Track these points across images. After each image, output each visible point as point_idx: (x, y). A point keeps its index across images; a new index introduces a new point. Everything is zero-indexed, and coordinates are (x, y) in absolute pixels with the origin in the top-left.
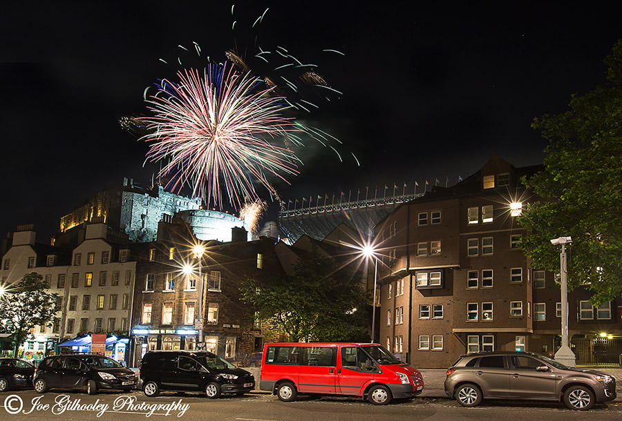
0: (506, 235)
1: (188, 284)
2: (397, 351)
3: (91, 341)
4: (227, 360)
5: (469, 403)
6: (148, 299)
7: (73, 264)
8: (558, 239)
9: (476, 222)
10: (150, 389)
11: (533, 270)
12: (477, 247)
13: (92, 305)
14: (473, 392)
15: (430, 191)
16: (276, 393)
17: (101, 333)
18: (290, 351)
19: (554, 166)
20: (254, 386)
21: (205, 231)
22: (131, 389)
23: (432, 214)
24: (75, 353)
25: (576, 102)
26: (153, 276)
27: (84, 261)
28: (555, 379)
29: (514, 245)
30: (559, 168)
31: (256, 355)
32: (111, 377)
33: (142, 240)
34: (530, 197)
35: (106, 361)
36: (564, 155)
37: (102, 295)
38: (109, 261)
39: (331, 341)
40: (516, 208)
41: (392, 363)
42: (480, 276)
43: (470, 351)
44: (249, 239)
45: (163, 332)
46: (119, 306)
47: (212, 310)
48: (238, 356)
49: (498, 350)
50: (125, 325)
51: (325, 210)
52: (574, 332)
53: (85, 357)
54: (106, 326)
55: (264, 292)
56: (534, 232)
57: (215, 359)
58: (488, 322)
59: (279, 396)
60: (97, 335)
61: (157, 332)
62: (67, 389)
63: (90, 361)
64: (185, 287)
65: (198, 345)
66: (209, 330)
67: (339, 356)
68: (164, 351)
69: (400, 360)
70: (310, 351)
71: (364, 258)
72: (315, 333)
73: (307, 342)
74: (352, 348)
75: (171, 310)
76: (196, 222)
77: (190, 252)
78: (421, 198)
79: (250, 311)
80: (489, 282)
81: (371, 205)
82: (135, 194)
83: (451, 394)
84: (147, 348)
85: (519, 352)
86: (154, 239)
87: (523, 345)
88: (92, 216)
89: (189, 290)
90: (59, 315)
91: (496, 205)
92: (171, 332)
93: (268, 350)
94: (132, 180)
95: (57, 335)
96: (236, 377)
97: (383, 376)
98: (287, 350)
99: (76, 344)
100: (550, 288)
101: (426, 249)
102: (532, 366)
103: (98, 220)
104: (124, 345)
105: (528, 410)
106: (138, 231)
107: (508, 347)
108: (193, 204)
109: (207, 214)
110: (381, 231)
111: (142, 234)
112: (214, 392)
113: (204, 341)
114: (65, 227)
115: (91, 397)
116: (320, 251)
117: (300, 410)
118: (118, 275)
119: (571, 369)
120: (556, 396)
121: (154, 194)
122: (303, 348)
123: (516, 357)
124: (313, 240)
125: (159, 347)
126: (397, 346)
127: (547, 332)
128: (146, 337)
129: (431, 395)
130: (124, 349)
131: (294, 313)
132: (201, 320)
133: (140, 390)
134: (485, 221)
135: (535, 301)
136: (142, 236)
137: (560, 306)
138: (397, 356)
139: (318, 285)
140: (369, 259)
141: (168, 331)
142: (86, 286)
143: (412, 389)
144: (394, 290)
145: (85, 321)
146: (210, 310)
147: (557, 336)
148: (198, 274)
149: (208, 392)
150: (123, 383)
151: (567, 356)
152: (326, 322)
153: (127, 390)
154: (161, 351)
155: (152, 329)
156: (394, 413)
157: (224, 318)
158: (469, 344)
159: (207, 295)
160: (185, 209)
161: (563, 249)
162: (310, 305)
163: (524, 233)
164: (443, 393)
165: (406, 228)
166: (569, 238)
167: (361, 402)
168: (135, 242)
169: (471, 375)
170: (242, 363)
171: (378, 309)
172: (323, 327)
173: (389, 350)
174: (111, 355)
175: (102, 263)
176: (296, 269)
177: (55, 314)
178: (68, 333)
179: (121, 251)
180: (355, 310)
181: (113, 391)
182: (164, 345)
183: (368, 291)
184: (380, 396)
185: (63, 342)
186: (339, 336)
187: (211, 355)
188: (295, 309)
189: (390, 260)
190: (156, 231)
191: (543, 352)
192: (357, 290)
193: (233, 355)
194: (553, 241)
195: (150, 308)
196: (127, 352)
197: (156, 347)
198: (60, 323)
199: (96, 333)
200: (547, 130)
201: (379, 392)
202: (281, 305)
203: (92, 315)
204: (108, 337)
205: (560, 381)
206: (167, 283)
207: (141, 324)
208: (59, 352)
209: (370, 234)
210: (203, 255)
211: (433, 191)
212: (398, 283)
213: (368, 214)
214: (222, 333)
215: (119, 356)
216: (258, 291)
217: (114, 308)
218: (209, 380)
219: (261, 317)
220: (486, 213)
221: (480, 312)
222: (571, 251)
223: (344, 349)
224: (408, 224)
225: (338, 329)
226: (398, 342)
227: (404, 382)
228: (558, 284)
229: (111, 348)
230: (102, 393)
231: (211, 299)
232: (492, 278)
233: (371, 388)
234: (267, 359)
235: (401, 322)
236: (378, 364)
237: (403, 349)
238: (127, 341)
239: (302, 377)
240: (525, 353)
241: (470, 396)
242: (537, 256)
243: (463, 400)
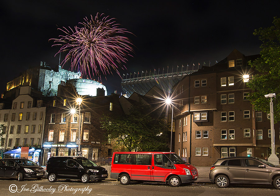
0: (241, 92)
1: (73, 119)
2: (184, 156)
3: (21, 151)
4: (93, 161)
5: (222, 186)
6: (52, 128)
7: (12, 108)
8: (268, 95)
9: (225, 85)
10: (52, 178)
11: (256, 112)
12: (226, 99)
13: (22, 131)
14: (224, 179)
15: (201, 69)
16: (119, 180)
17: (26, 146)
18: (127, 157)
19: (266, 55)
20: (107, 176)
21: (83, 90)
22: (41, 178)
23: (202, 81)
24: (12, 157)
25: (276, 21)
26: (54, 115)
27: (18, 106)
28: (269, 172)
29: (245, 98)
30: (268, 56)
31: (108, 159)
32: (31, 171)
33: (49, 95)
34: (253, 72)
35: (28, 162)
36: (270, 49)
37: (27, 126)
38: (32, 107)
39: (148, 151)
40: (246, 78)
41: (181, 163)
42: (228, 115)
43: (223, 156)
44: (106, 94)
45: (59, 146)
46: (36, 131)
47: (86, 134)
48: (99, 159)
49: (238, 156)
50: (39, 142)
51: (145, 79)
52: (278, 146)
53: (17, 160)
54: (29, 142)
55: (113, 124)
56: (256, 91)
57: (87, 161)
58: (232, 140)
59: (121, 182)
60: (24, 148)
61: (56, 146)
62: (8, 178)
63: (20, 162)
64: (71, 121)
65: (78, 153)
66: (84, 144)
67: (153, 159)
68: (60, 156)
69: (185, 161)
70: (138, 157)
71: (166, 105)
72: (140, 146)
73: (136, 151)
74: (160, 154)
75: (63, 133)
76: (78, 85)
77: (74, 102)
78: (196, 72)
79: (106, 134)
80: (232, 118)
81: (170, 76)
82: (46, 70)
83: (213, 181)
84: (51, 155)
85: (249, 157)
86: (55, 95)
87: (251, 153)
88: (23, 82)
89: (74, 122)
90: (4, 136)
91: (235, 76)
92: (63, 146)
93: (115, 156)
94: (45, 63)
95: (3, 147)
96: (98, 171)
97: (177, 170)
98: (125, 156)
99: (13, 153)
100: (265, 121)
101: (199, 100)
102: (256, 165)
103: (26, 84)
104: (38, 153)
105: (254, 190)
106: (47, 90)
107: (243, 154)
108: (77, 76)
109: (84, 81)
110: (175, 90)
111: (49, 92)
112: (86, 179)
113: (81, 151)
114: (9, 88)
115: (20, 182)
116: (143, 101)
117: (132, 190)
118: (36, 114)
119: (277, 167)
120: (269, 181)
121: (56, 70)
122: (134, 154)
123: (247, 160)
124: (139, 95)
125: (57, 154)
126: (184, 154)
127: (264, 146)
128: (50, 148)
129: (202, 181)
130: (38, 155)
131: (129, 135)
132: (80, 139)
133: (46, 178)
134: (230, 85)
135: (257, 128)
136: (50, 93)
137: (270, 131)
138: (184, 159)
139: (142, 120)
140: (169, 106)
141: (62, 145)
142: (19, 120)
143: (192, 178)
144: (182, 122)
145: (18, 140)
146: (85, 133)
147: (269, 148)
148: (78, 114)
149: (82, 179)
150: (37, 175)
151: (274, 159)
152: (146, 141)
153: (39, 178)
154: (58, 156)
155: (53, 144)
156: (183, 191)
157: (92, 138)
158: (222, 153)
159: (83, 125)
160: (72, 78)
161: (271, 100)
162: (138, 131)
163: (250, 91)
164: (208, 180)
165: (188, 88)
166: (274, 94)
167: (165, 185)
168: (45, 96)
169: (223, 170)
170: (101, 163)
171: (174, 133)
172: (145, 143)
173: (179, 156)
174: (31, 159)
175: (28, 108)
176: (130, 111)
177: (2, 136)
178: (9, 146)
179: (38, 101)
180: (161, 133)
181: (32, 179)
182: (59, 153)
183: (168, 123)
184: (175, 182)
185: (6, 151)
186: (153, 148)
187: (85, 159)
188: (130, 133)
189: (180, 106)
190: (57, 90)
191: (262, 157)
192: (162, 122)
193: (96, 159)
194: (266, 96)
195: (53, 133)
196: (40, 157)
197: (55, 154)
198: (5, 141)
199: (24, 147)
200: (261, 36)
201: (174, 179)
202: (122, 131)
203: (22, 136)
204: (30, 148)
205: (271, 173)
206: (62, 119)
207: (47, 141)
208: (4, 157)
209: (169, 92)
210: (82, 103)
211: (202, 68)
212: (184, 119)
213: (168, 81)
214: (91, 147)
215: (35, 159)
216: (110, 123)
217: (34, 132)
218: (83, 173)
219: (112, 138)
220: (231, 80)
221: (228, 135)
222: (275, 101)
223: (155, 155)
224: (190, 86)
225: (152, 144)
226: (185, 151)
227: (188, 174)
228: (269, 119)
229: (31, 155)
230: (26, 180)
231: (85, 127)
232: (234, 116)
233: (170, 177)
234: (114, 161)
235: (186, 140)
236: (173, 163)
237: (187, 156)
238: (40, 151)
239: (133, 171)
240: (252, 158)
241: (223, 182)
242: (257, 104)
243: (219, 184)
